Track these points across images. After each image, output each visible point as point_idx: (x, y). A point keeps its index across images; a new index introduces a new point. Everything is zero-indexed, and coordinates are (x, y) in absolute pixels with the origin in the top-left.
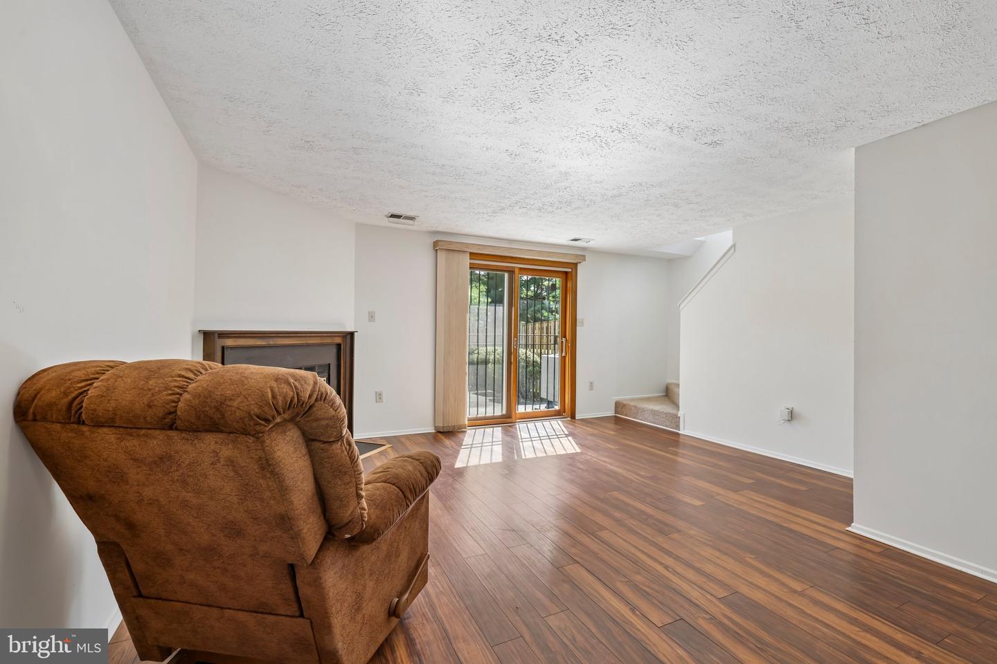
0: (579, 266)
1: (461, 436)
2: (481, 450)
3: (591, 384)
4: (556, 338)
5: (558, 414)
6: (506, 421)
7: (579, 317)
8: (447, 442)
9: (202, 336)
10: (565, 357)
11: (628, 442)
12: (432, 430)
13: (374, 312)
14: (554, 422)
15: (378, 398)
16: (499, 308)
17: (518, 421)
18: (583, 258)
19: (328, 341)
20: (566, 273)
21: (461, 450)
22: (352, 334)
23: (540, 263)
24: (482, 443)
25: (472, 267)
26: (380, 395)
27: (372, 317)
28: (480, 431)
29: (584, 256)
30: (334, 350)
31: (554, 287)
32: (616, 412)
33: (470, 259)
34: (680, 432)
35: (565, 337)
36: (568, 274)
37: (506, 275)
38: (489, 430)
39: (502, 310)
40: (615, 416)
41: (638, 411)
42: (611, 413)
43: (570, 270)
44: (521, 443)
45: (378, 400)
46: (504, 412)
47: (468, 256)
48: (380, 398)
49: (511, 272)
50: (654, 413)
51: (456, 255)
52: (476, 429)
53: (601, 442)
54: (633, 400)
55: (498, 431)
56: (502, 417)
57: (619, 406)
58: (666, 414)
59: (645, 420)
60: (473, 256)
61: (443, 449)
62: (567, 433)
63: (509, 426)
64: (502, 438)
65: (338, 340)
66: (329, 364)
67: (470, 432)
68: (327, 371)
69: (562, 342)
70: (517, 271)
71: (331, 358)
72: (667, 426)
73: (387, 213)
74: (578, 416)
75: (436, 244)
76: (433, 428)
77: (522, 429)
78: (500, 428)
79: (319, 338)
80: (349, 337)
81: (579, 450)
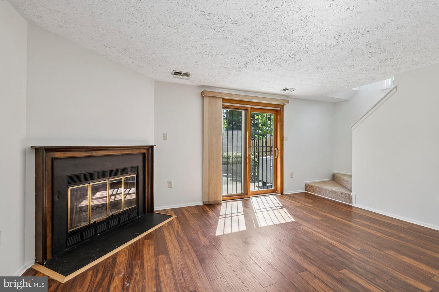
0: (285, 107)
1: (218, 207)
2: (232, 218)
3: (292, 174)
4: (271, 148)
5: (273, 192)
6: (244, 197)
7: (285, 135)
8: (211, 213)
9: (35, 151)
10: (277, 159)
11: (325, 214)
12: (201, 203)
13: (166, 134)
14: (271, 197)
15: (169, 185)
16: (239, 132)
17: (251, 196)
18: (287, 101)
19: (137, 152)
20: (277, 111)
21: (220, 220)
22: (152, 147)
23: (263, 105)
24: (232, 214)
25: (224, 107)
26: (170, 183)
27: (165, 137)
28: (229, 204)
29: (288, 100)
30: (141, 158)
31: (270, 119)
32: (306, 190)
33: (223, 102)
34: (352, 205)
35: (277, 147)
36: (278, 112)
37: (243, 112)
38: (235, 203)
39: (241, 133)
40: (306, 193)
41: (320, 190)
42: (303, 191)
43: (279, 109)
44: (255, 213)
45: (169, 187)
46: (243, 191)
47: (221, 100)
48: (170, 185)
49: (246, 110)
50: (333, 192)
51: (214, 99)
52: (227, 202)
53: (307, 213)
54: (315, 183)
55: (240, 203)
56: (242, 194)
57: (307, 186)
58: (341, 193)
59: (327, 196)
60: (224, 100)
61: (208, 219)
62: (281, 205)
63: (246, 200)
64: (243, 209)
65: (144, 151)
66: (138, 166)
67: (224, 204)
68: (136, 170)
69: (275, 150)
70: (249, 109)
71: (139, 163)
72: (342, 201)
73: (171, 71)
74: (285, 193)
75: (202, 93)
76: (202, 202)
77: (254, 201)
78: (241, 201)
79: (130, 150)
80: (150, 149)
81: (293, 220)
